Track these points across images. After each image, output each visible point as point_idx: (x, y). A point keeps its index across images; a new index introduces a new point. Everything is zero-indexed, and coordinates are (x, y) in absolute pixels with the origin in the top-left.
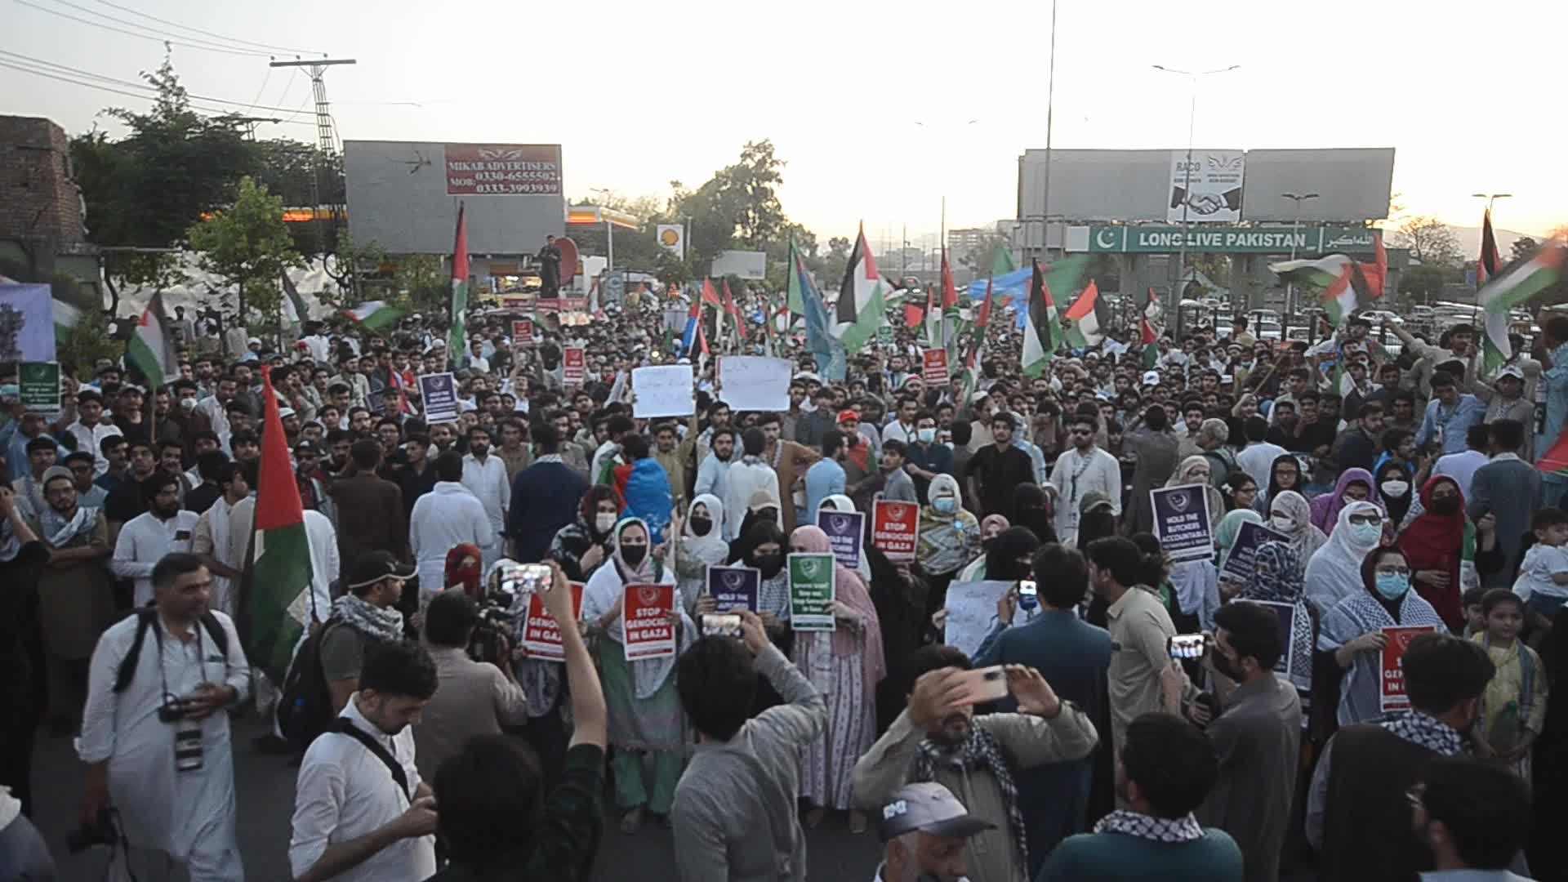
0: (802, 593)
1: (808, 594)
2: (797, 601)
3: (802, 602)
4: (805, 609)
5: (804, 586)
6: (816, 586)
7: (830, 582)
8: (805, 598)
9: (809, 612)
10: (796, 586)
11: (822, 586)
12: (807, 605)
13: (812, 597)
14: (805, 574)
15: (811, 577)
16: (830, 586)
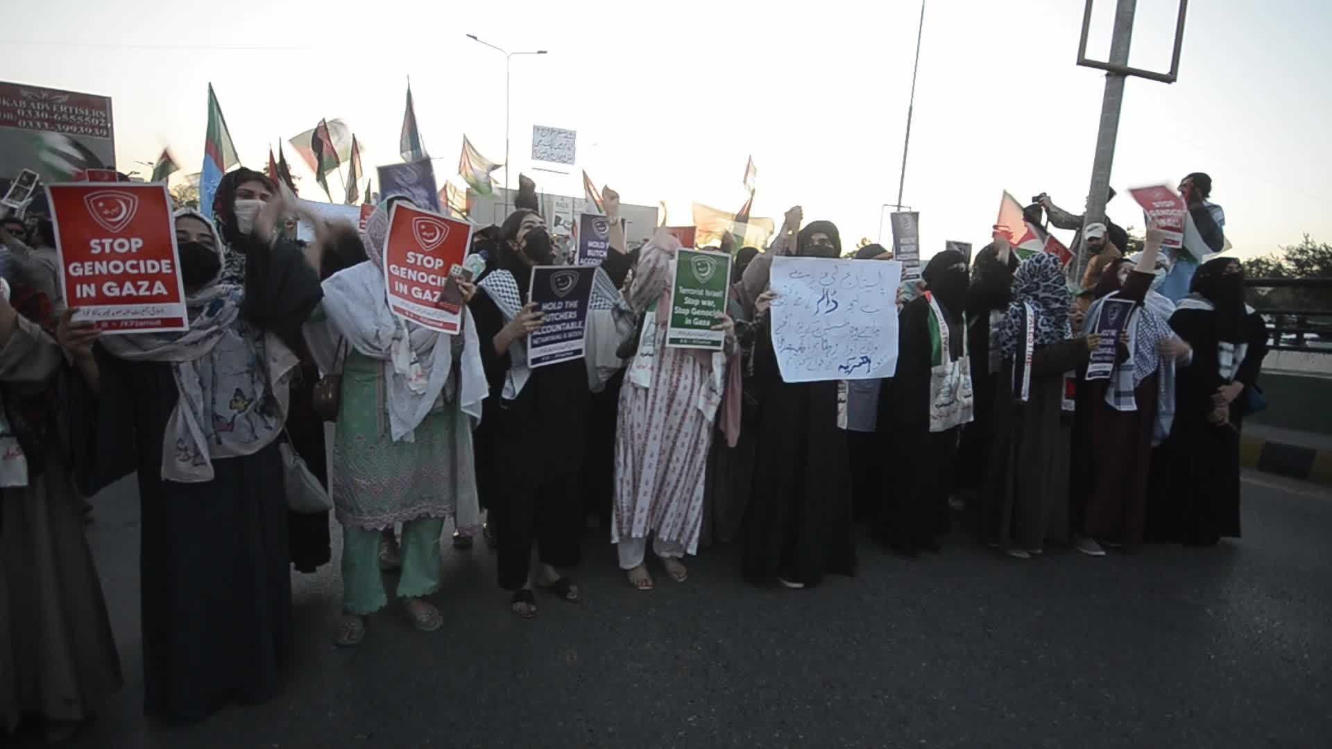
0: (688, 301)
1: (696, 302)
2: (679, 310)
3: (686, 312)
4: (688, 321)
5: (693, 292)
6: (708, 293)
7: (724, 291)
8: (690, 307)
9: (692, 326)
10: (683, 291)
11: (716, 294)
12: (691, 317)
13: (700, 307)
14: (697, 276)
15: (702, 281)
16: (724, 295)
